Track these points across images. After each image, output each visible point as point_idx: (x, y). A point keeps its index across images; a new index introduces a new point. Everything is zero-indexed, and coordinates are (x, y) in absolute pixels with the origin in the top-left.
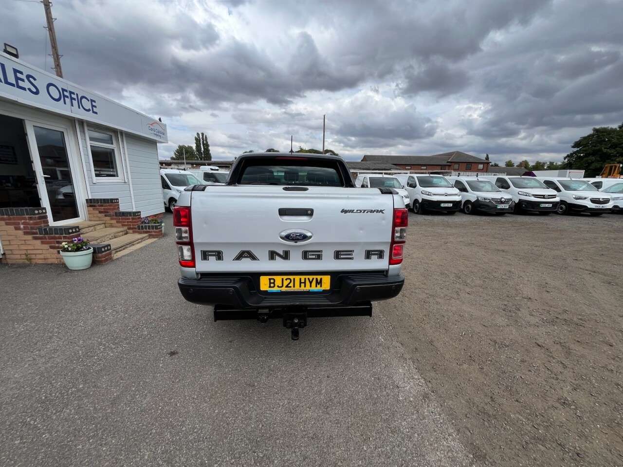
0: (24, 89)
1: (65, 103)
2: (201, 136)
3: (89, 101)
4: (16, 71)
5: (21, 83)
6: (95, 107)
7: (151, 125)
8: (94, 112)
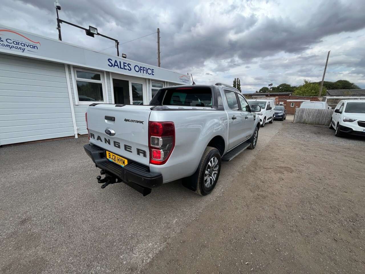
0: (126, 69)
1: (141, 72)
2: (237, 80)
3: (151, 70)
4: (124, 63)
5: (125, 67)
6: (154, 72)
7: (182, 77)
8: (152, 74)
